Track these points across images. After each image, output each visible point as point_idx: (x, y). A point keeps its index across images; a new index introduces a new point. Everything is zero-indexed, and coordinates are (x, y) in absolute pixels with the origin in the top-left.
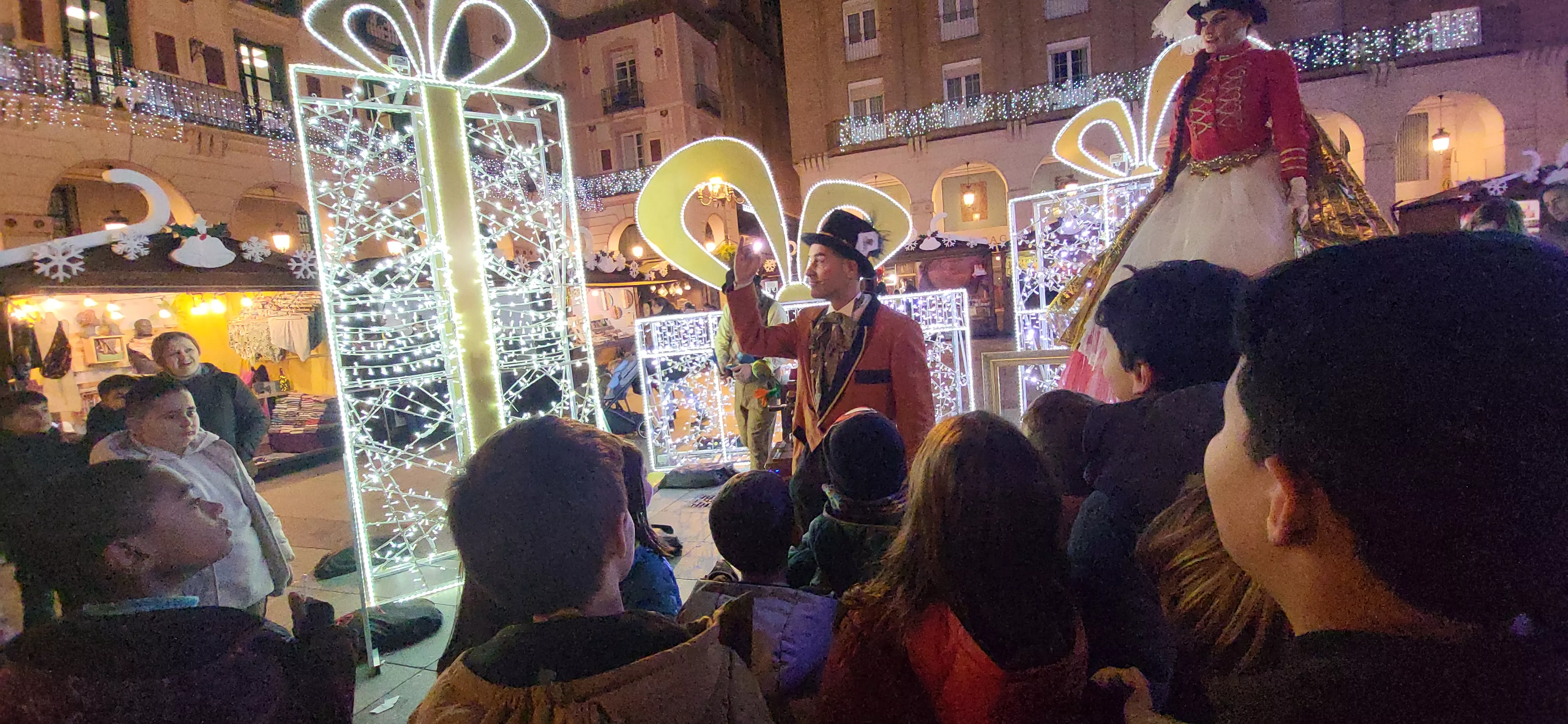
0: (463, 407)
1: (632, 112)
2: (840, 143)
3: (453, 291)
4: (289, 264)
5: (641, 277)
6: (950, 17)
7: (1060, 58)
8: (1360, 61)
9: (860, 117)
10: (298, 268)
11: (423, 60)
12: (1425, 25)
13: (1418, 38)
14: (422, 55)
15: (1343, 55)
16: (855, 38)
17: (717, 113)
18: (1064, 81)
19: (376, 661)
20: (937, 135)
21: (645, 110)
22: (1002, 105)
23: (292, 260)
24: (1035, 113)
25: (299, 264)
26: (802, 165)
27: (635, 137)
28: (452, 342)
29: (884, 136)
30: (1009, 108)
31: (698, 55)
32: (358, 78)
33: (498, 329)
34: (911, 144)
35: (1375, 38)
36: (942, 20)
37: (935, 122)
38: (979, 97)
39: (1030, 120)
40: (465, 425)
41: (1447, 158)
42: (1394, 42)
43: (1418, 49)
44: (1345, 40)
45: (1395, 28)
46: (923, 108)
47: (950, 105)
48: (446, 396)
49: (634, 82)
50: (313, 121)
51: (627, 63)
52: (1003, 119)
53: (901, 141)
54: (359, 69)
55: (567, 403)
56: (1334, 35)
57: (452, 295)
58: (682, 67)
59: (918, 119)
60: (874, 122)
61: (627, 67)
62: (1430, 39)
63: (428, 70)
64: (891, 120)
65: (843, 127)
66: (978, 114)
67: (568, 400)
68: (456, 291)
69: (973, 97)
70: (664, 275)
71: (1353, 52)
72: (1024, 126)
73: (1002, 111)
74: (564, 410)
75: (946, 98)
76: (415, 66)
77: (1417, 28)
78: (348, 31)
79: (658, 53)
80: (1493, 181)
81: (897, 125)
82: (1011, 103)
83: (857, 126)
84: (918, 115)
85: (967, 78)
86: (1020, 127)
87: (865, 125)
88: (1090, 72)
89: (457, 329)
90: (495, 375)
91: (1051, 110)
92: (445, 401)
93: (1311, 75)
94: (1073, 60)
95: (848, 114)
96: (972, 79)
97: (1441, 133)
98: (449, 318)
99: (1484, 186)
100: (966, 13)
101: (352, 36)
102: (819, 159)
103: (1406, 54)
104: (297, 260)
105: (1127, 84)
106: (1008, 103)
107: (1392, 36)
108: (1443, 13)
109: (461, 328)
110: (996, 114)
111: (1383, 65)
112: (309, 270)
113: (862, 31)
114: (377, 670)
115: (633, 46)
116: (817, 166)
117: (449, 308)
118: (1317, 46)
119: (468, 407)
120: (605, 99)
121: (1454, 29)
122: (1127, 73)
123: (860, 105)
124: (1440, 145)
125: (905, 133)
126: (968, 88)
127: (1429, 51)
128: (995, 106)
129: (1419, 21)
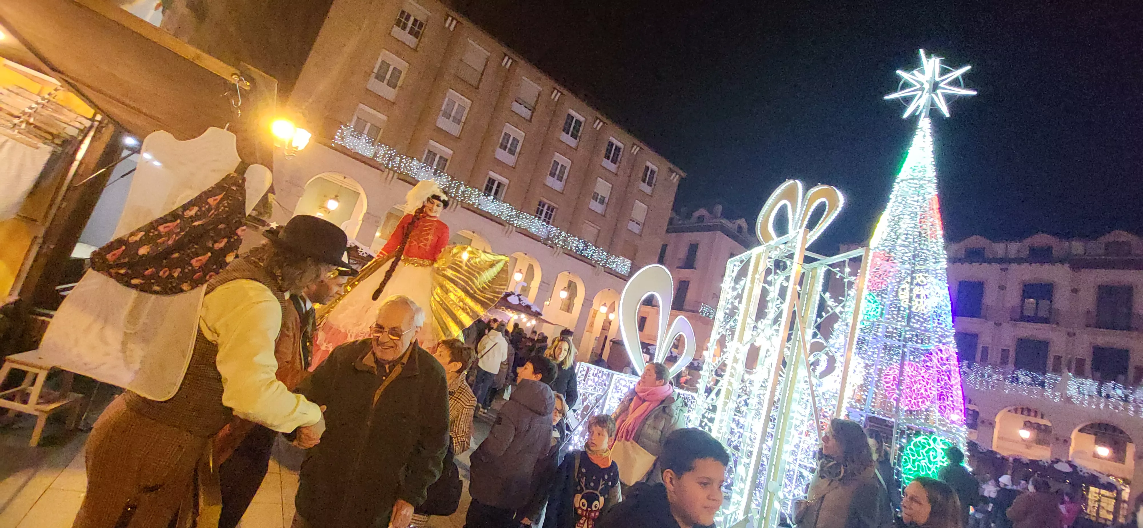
2: (336, 139)
6: (447, 115)
7: (492, 181)
8: (596, 261)
9: (358, 131)
13: (614, 263)
15: (592, 255)
16: (380, 78)
18: (489, 195)
20: (406, 178)
22: (453, 186)
24: (469, 204)
29: (371, 156)
30: (457, 191)
34: (386, 173)
35: (603, 254)
36: (441, 113)
37: (411, 170)
38: (444, 174)
39: (466, 206)
42: (607, 260)
43: (612, 267)
44: (595, 249)
46: (407, 157)
47: (424, 166)
53: (382, 168)
56: (593, 245)
59: (401, 162)
60: (368, 142)
62: (616, 265)
64: (382, 149)
65: (342, 129)
69: (439, 171)
71: (595, 256)
72: (461, 207)
73: (451, 190)
75: (424, 160)
77: (615, 259)
81: (384, 156)
82: (459, 189)
83: (353, 136)
84: (402, 159)
85: (441, 157)
86: (457, 206)
87: (360, 139)
88: (503, 199)
91: (478, 207)
94: (497, 187)
95: (351, 124)
96: (443, 160)
100: (457, 120)
103: (608, 267)
106: (458, 187)
107: (607, 257)
111: (600, 267)
113: (386, 76)
121: (624, 266)
123: (362, 122)
125: (388, 164)
126: (438, 164)
127: (615, 270)
128: (450, 185)
129: (616, 256)
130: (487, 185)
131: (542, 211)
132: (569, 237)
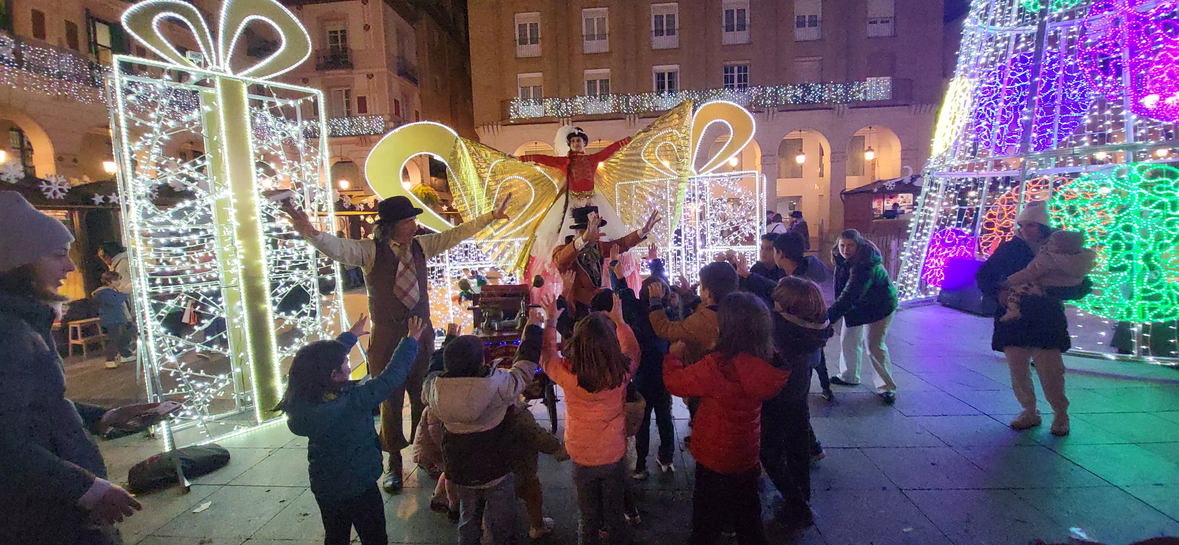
0: (241, 307)
1: (342, 71)
2: (510, 116)
3: (236, 224)
4: (41, 186)
5: (353, 208)
6: (591, 37)
7: (660, 76)
8: (830, 101)
9: (525, 99)
10: (48, 190)
11: (214, 56)
12: (863, 85)
13: (859, 91)
14: (213, 52)
15: (820, 97)
16: (523, 42)
17: (415, 81)
18: (662, 92)
19: (187, 484)
20: (580, 118)
21: (354, 71)
22: (623, 103)
23: (43, 182)
24: (644, 112)
25: (49, 186)
26: (481, 128)
27: (344, 92)
28: (234, 261)
29: (542, 115)
30: (627, 105)
31: (401, 37)
32: (168, 68)
33: (269, 253)
35: (837, 89)
36: (585, 37)
37: (578, 109)
38: (609, 96)
39: (642, 115)
40: (242, 320)
41: (873, 163)
42: (847, 93)
43: (859, 98)
44: (822, 88)
45: (848, 84)
46: (570, 99)
47: (588, 99)
48: (220, 299)
49: (345, 49)
50: (131, 98)
51: (339, 33)
52: (624, 113)
53: (554, 120)
54: (168, 62)
55: (314, 306)
56: (817, 84)
57: (235, 227)
58: (386, 42)
59: (567, 106)
60: (536, 104)
61: (339, 34)
62: (865, 93)
63: (218, 64)
64: (548, 104)
65: (512, 105)
66: (607, 106)
67: (315, 303)
68: (239, 224)
69: (604, 96)
70: (371, 207)
71: (826, 96)
72: (637, 119)
73: (623, 107)
74: (311, 310)
75: (586, 93)
76: (208, 60)
77: (859, 86)
78: (156, 31)
79: (367, 28)
80: (889, 182)
81: (552, 108)
82: (629, 102)
83: (523, 105)
84: (566, 103)
85: (601, 81)
86: (634, 119)
87: (529, 105)
88: (679, 88)
89: (238, 251)
90: (266, 285)
91: (654, 110)
92: (219, 303)
93: (805, 107)
94: (669, 78)
95: (518, 96)
96: (604, 83)
97: (870, 149)
98: (232, 244)
99: (885, 184)
100: (602, 36)
101: (159, 34)
102: (495, 126)
103: (853, 101)
104: (48, 183)
105: (701, 99)
106: (627, 101)
107: (846, 89)
108: (873, 78)
109: (241, 250)
110: (620, 108)
111: (841, 105)
112: (58, 191)
113: (529, 36)
114: (188, 489)
115: (344, 18)
116: (494, 132)
117: (233, 236)
118: (807, 90)
119: (245, 307)
120: (318, 58)
121: (878, 89)
122: (700, 91)
123: (525, 90)
124: (869, 156)
125: (558, 114)
126: (601, 88)
127: (864, 100)
128: (618, 103)
129: (860, 82)
130: (658, 83)
131: (732, 77)
132: (779, 89)
